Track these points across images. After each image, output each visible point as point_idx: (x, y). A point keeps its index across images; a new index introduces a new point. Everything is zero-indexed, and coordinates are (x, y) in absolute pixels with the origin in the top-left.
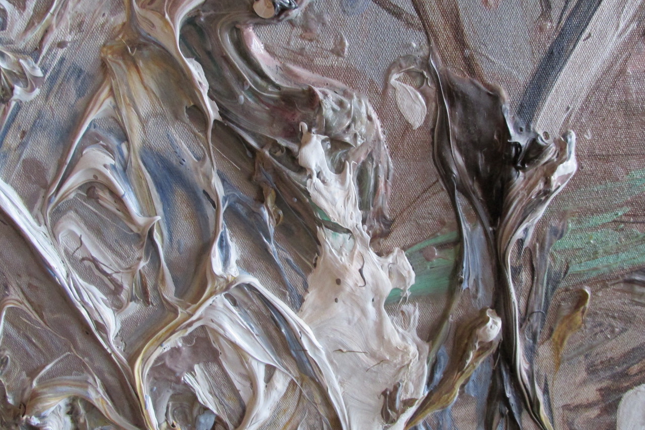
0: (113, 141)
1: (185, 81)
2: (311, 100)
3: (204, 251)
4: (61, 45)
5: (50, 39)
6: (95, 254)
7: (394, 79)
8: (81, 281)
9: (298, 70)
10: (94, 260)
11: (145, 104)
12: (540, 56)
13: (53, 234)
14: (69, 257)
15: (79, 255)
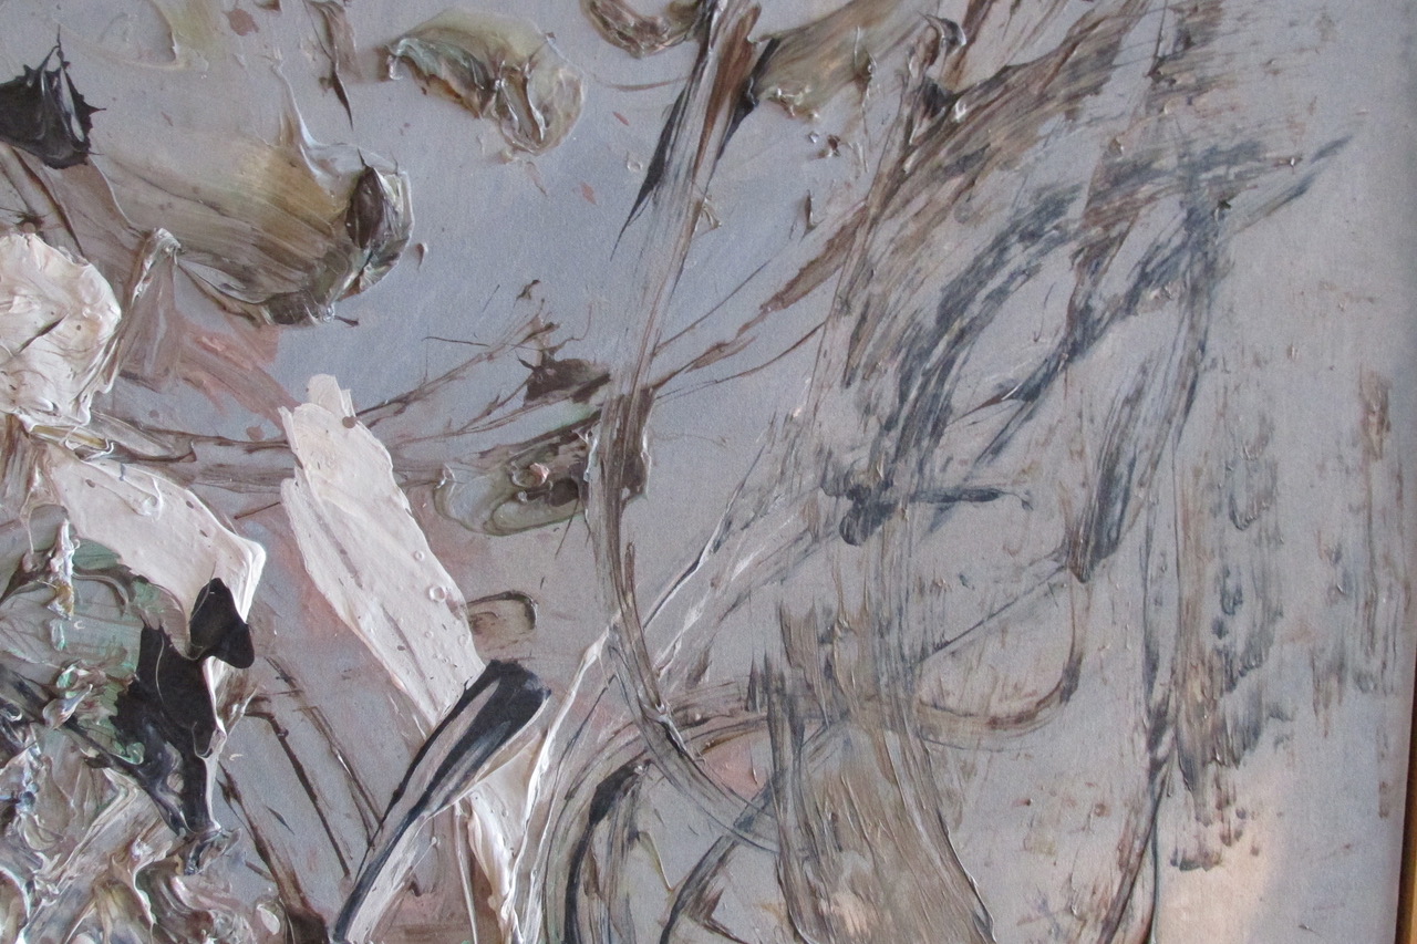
0: (95, 931)
1: (137, 902)
2: (209, 919)
4: (71, 878)
5: (65, 876)
7: (259, 907)
9: (202, 899)
11: (115, 911)
12: (346, 898)
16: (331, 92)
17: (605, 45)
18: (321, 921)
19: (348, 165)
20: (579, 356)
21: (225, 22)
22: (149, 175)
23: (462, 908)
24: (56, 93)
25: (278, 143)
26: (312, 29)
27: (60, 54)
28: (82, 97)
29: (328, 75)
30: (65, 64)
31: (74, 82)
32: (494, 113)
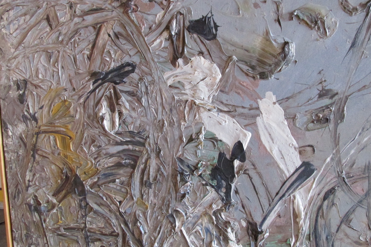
0: (201, 225)
1: (212, 219)
2: (229, 223)
3: (211, 242)
4: (196, 213)
5: (195, 212)
6: (195, 241)
7: (241, 220)
8: (192, 245)
9: (228, 218)
10: (194, 242)
11: (206, 221)
12: (263, 218)
13: (189, 238)
14: (191, 241)
15: (192, 241)
16: (277, 23)
17: (343, 13)
18: (256, 224)
19: (281, 41)
20: (331, 88)
21: (252, 6)
22: (231, 43)
23: (290, 221)
24: (210, 22)
25: (264, 35)
26: (274, 7)
27: (211, 13)
28: (216, 23)
29: (277, 19)
30: (212, 15)
31: (214, 20)
32: (316, 29)
